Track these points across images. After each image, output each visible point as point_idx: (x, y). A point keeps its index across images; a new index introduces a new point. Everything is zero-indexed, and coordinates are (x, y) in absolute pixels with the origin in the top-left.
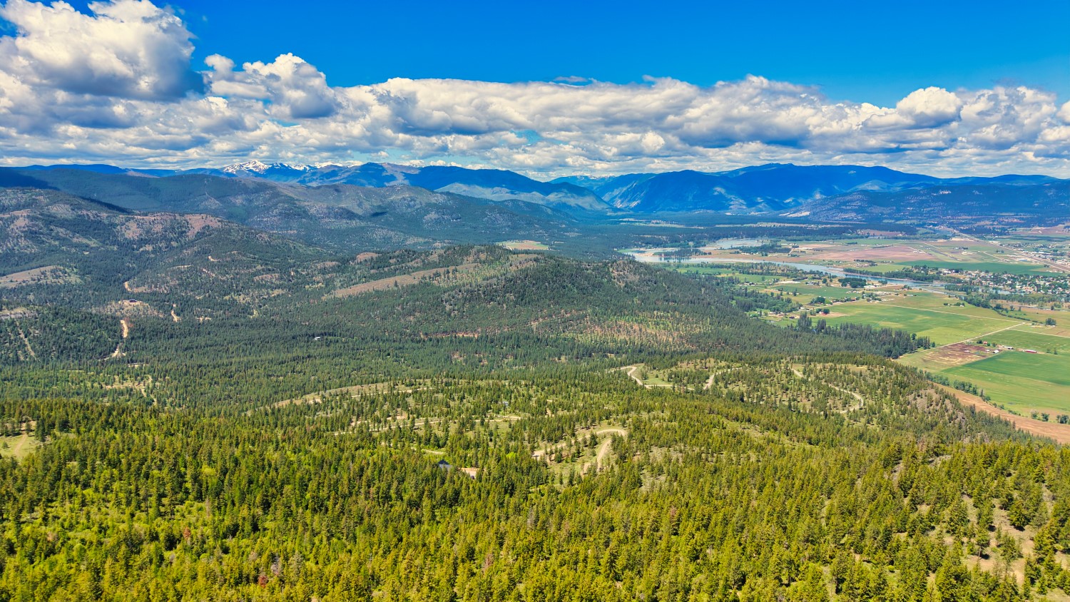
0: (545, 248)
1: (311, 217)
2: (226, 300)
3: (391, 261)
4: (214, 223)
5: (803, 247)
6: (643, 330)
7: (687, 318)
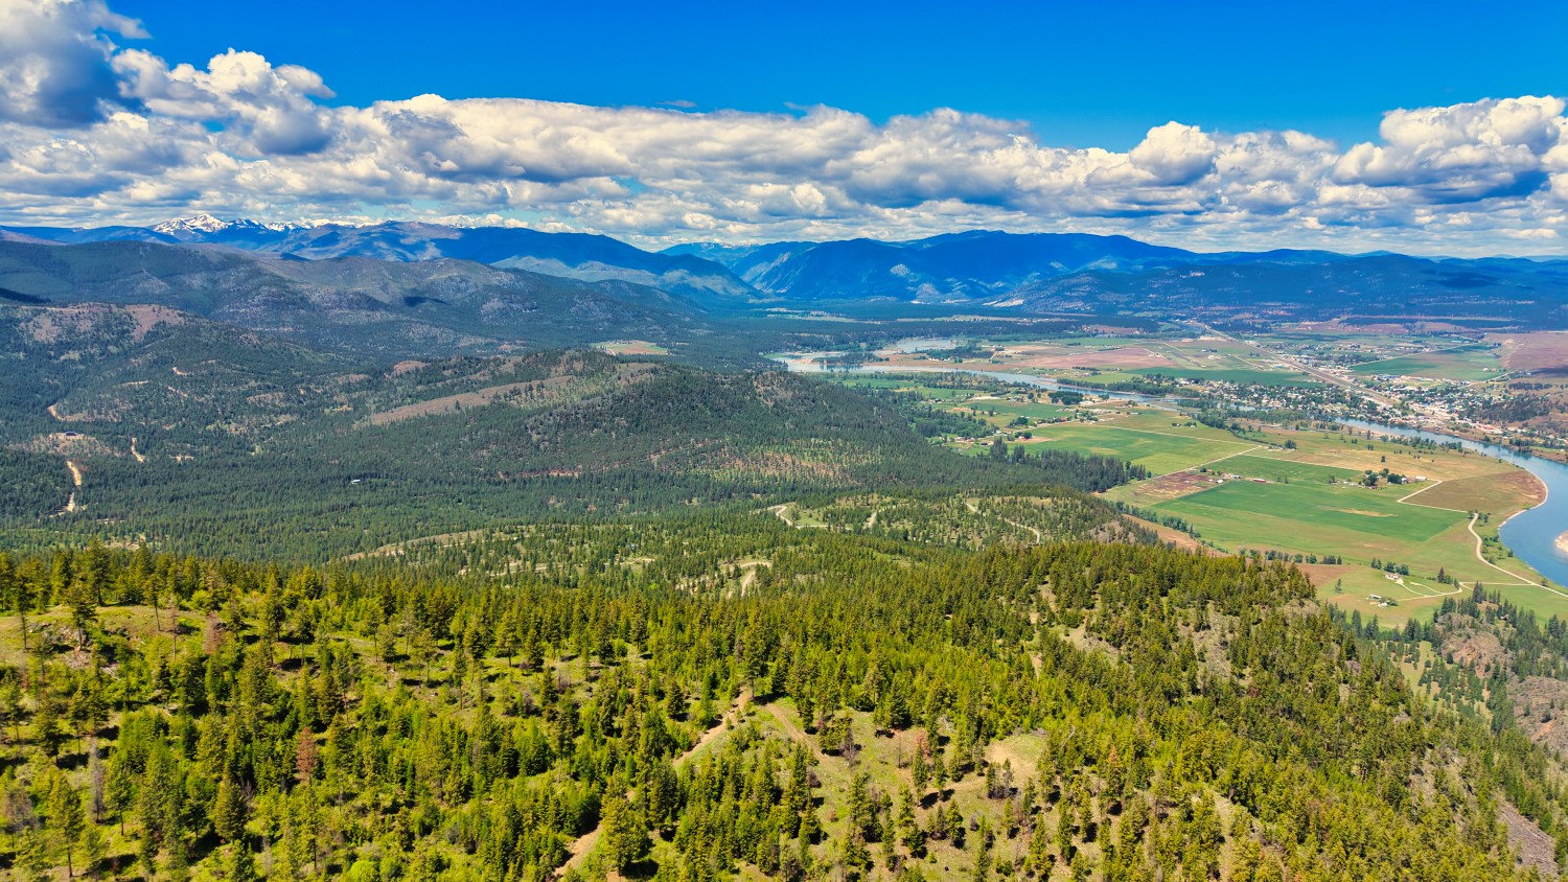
0: (663, 352)
1: (312, 307)
2: (209, 431)
3: (445, 373)
4: (173, 317)
5: (1010, 350)
6: (797, 463)
7: (853, 447)
